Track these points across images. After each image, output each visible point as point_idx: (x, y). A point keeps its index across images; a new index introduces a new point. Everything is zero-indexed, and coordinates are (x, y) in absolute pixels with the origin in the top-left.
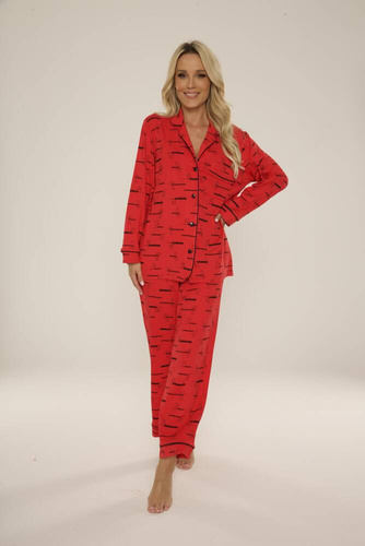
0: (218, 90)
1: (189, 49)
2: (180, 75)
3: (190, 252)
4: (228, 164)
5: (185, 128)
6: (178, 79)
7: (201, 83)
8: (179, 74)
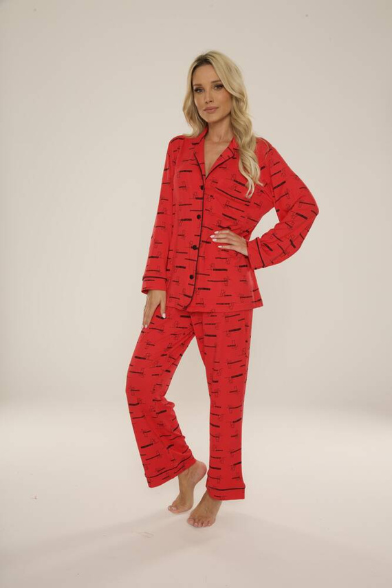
0: (237, 100)
1: (203, 61)
2: (197, 90)
3: (191, 277)
4: (242, 183)
5: (203, 144)
6: (196, 95)
7: (219, 96)
8: (195, 90)
